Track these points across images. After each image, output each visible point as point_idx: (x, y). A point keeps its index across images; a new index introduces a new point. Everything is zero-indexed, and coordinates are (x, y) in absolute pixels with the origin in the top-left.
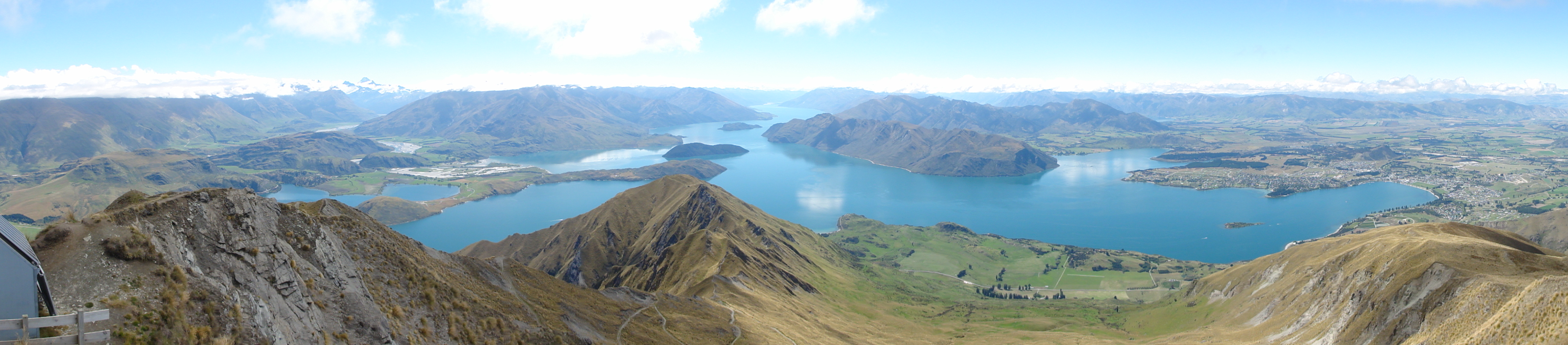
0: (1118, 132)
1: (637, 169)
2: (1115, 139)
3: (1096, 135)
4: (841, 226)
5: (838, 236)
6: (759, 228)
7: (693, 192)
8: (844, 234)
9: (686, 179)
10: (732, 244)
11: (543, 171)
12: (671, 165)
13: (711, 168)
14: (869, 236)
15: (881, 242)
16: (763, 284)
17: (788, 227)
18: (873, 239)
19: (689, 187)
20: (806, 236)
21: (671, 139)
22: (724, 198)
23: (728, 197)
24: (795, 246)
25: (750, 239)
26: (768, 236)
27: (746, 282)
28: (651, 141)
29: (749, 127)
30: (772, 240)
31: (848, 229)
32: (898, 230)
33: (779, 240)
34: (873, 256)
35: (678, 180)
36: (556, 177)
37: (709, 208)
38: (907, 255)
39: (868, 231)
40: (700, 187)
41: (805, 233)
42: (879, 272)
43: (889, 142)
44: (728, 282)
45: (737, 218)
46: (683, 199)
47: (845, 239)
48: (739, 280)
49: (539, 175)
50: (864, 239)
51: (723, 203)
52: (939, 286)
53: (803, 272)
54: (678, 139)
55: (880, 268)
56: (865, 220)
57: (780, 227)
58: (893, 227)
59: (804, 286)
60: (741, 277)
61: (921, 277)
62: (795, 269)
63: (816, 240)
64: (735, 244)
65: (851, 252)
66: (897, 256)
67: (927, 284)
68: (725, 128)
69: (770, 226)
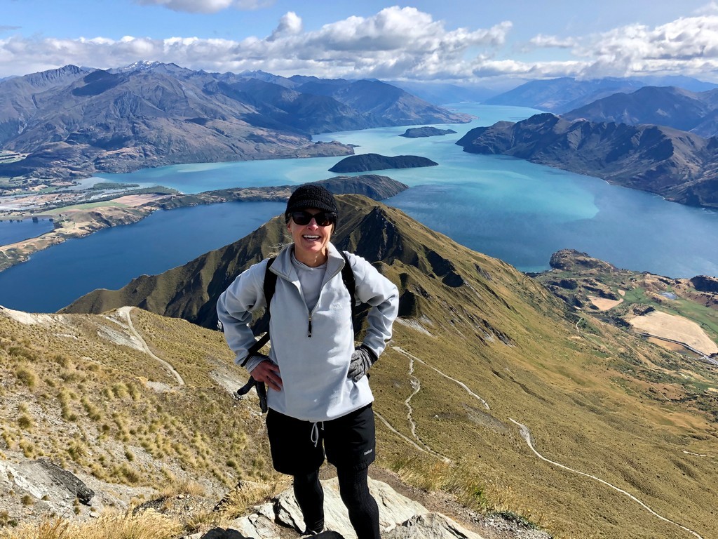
4: (556, 265)
5: (549, 277)
6: (447, 261)
7: (366, 216)
8: (557, 275)
9: (357, 200)
10: (413, 279)
11: (174, 191)
12: (339, 183)
13: (389, 186)
14: (592, 281)
15: (607, 291)
16: (449, 330)
17: (484, 261)
18: (596, 285)
19: (361, 209)
20: (507, 274)
21: (338, 148)
22: (403, 224)
23: (409, 223)
24: (491, 284)
25: (434, 274)
26: (458, 272)
27: (428, 327)
28: (314, 151)
29: (440, 133)
30: (463, 276)
31: (563, 270)
32: (633, 277)
33: (471, 277)
34: (594, 307)
35: (348, 201)
36: (190, 198)
37: (385, 236)
38: (642, 314)
39: (591, 274)
40: (375, 209)
41: (504, 270)
42: (600, 329)
43: (637, 155)
44: (407, 325)
45: (420, 248)
46: (354, 224)
47: (559, 282)
48: (420, 323)
49: (168, 196)
50: (584, 284)
51: (403, 229)
52: (680, 363)
53: (499, 318)
54: (348, 148)
55: (603, 324)
56: (588, 259)
57: (475, 261)
58: (626, 273)
59: (501, 336)
60: (423, 320)
61: (657, 346)
62: (490, 314)
63: (518, 279)
64: (416, 280)
65: (565, 299)
66: (627, 311)
67: (664, 356)
68: (408, 134)
69: (460, 259)
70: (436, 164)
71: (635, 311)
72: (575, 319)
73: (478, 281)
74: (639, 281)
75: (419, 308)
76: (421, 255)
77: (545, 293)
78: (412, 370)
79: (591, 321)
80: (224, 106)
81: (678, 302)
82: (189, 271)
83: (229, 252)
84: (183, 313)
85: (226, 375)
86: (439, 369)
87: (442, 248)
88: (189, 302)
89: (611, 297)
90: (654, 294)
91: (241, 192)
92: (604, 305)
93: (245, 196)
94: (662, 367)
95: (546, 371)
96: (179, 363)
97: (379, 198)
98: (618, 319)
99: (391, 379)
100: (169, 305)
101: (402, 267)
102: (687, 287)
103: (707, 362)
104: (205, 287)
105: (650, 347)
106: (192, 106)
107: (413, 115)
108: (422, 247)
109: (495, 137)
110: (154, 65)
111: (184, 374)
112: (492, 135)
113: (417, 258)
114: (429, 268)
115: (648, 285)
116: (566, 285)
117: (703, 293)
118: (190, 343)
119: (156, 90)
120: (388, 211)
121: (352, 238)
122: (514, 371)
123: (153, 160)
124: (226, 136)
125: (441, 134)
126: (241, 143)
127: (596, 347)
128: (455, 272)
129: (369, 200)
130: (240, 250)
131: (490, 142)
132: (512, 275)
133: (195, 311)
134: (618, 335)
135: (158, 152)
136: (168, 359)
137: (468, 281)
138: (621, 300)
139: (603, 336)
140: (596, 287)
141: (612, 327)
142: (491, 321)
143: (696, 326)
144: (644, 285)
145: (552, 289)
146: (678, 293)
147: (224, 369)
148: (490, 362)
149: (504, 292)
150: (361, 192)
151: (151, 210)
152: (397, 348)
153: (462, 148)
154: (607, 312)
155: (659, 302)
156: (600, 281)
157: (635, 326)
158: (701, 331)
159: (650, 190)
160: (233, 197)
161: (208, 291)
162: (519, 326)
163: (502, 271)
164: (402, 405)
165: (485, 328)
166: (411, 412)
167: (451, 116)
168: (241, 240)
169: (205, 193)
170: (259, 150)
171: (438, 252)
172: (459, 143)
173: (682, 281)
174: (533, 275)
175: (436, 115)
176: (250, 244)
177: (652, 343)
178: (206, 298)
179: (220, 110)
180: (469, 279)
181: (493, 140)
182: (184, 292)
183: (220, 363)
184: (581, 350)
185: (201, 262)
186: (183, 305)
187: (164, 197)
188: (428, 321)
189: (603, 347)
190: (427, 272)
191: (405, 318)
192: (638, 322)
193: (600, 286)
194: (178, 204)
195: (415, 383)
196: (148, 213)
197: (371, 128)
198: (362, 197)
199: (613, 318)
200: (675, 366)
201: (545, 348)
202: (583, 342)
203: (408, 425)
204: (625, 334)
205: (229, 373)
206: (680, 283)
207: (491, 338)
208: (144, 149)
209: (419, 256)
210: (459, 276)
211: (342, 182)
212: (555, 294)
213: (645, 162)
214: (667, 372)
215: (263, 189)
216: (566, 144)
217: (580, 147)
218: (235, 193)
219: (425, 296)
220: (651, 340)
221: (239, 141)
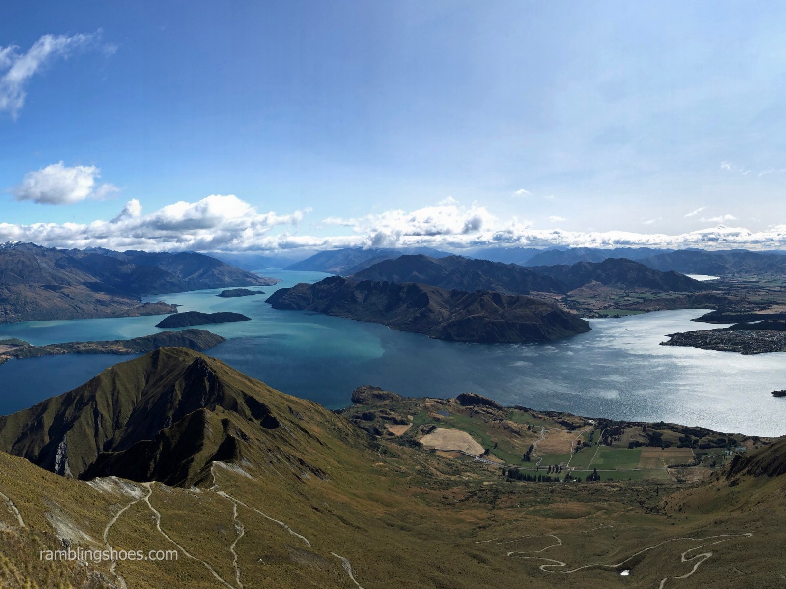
0: (654, 293)
1: (128, 341)
2: (651, 301)
3: (630, 296)
4: (356, 401)
5: (352, 412)
6: (263, 405)
7: (189, 366)
8: (359, 410)
9: (181, 352)
10: (233, 424)
11: (25, 343)
12: (164, 337)
13: (208, 339)
14: (386, 411)
15: (399, 418)
16: (269, 471)
17: (296, 403)
18: (390, 414)
19: (184, 360)
20: (316, 414)
21: (163, 308)
22: (223, 373)
23: (228, 371)
24: (303, 424)
25: (253, 418)
26: (274, 414)
27: (248, 469)
28: (143, 310)
29: (252, 293)
30: (278, 418)
31: (363, 404)
32: (417, 403)
33: (285, 418)
34: (391, 434)
35: (172, 353)
36: (38, 349)
37: (207, 384)
38: (428, 433)
39: (385, 405)
40: (197, 360)
41: (315, 410)
42: (399, 453)
43: (405, 306)
44: (230, 469)
45: (239, 394)
46: (179, 374)
47: (360, 415)
48: (241, 467)
49: (21, 348)
50: (381, 414)
51: (223, 378)
52: (461, 467)
53: (313, 455)
54: (172, 308)
55: (400, 447)
56: (381, 393)
57: (287, 403)
58: (411, 400)
59: (316, 472)
60: (244, 463)
61: (442, 458)
62: (305, 453)
63: (327, 417)
64: (236, 425)
65: (367, 430)
66: (417, 433)
67: (448, 465)
68: (223, 295)
69: (275, 403)
70: (249, 319)
71: (423, 431)
72: (377, 447)
73: (292, 422)
74: (422, 405)
75: (240, 451)
76: (240, 401)
77: (350, 428)
78: (236, 515)
79: (390, 446)
80: (70, 275)
81: (451, 418)
82: (34, 414)
83: (68, 399)
84: (27, 453)
85: (59, 518)
86: (261, 510)
87: (258, 394)
88: (32, 442)
89: (403, 423)
90: (434, 414)
91: (81, 346)
92: (399, 431)
93: (83, 349)
94: (449, 475)
95: (358, 499)
96: (20, 500)
97: (200, 350)
98: (411, 441)
99: (217, 525)
100: (15, 444)
101: (223, 412)
102: (455, 404)
103: (478, 462)
104: (46, 429)
105: (438, 459)
106: (44, 275)
107: (227, 279)
108: (241, 393)
109: (296, 295)
110: (17, 244)
111: (23, 513)
112: (294, 294)
113: (236, 403)
114: (248, 412)
115: (429, 408)
116: (368, 417)
117: (466, 407)
118: (30, 482)
119: (17, 263)
120: (208, 361)
121: (177, 387)
122: (332, 504)
123: (12, 318)
124: (71, 298)
125: (252, 295)
126: (83, 305)
127: (397, 469)
128: (271, 415)
129: (191, 352)
130: (77, 398)
131: (293, 300)
132: (322, 414)
133: (37, 452)
134: (413, 455)
135: (16, 311)
136: (10, 495)
137: (284, 423)
138: (411, 424)
139: (402, 459)
140: (390, 416)
141: (407, 449)
142: (306, 459)
143: (466, 435)
144: (426, 408)
145: (356, 422)
146: (450, 410)
147: (58, 512)
148: (308, 499)
149: (315, 430)
150: (184, 345)
151: (7, 359)
152: (221, 493)
153: (270, 306)
154: (401, 437)
155: (438, 420)
156: (393, 411)
157: (425, 444)
158: (470, 438)
159: (417, 331)
160: (74, 349)
161: (49, 434)
162: (332, 461)
163: (313, 411)
164: (228, 551)
165: (301, 467)
166: (236, 558)
167: (260, 280)
168: (78, 389)
169: (51, 345)
170: (97, 310)
171: (255, 397)
172: (268, 301)
173: (451, 400)
174: (339, 412)
175: (248, 280)
176: (86, 392)
177: (439, 456)
178: (47, 440)
179: (66, 278)
180: (283, 421)
181: (295, 299)
182: (28, 433)
183: (54, 505)
184: (385, 475)
185: (44, 407)
186: (27, 445)
187: (18, 348)
188: (249, 464)
189: (403, 468)
190: (246, 417)
191: (228, 462)
192: (426, 440)
193: (393, 415)
194: (29, 355)
195: (239, 528)
196: (5, 361)
197: (191, 290)
198: (185, 349)
199: (407, 441)
200: (457, 472)
201: (355, 478)
202: (385, 467)
203: (234, 573)
204: (418, 453)
205: (62, 516)
206: (450, 402)
207: (308, 476)
208: (5, 309)
209: (238, 401)
210: (275, 419)
211: (167, 336)
212: (359, 426)
213: (411, 310)
214: (453, 478)
215: (99, 343)
216: (354, 300)
217: (364, 301)
218: (76, 346)
219: (245, 439)
220: (438, 453)
221: (81, 302)
